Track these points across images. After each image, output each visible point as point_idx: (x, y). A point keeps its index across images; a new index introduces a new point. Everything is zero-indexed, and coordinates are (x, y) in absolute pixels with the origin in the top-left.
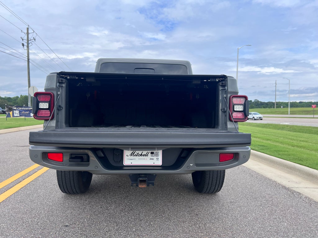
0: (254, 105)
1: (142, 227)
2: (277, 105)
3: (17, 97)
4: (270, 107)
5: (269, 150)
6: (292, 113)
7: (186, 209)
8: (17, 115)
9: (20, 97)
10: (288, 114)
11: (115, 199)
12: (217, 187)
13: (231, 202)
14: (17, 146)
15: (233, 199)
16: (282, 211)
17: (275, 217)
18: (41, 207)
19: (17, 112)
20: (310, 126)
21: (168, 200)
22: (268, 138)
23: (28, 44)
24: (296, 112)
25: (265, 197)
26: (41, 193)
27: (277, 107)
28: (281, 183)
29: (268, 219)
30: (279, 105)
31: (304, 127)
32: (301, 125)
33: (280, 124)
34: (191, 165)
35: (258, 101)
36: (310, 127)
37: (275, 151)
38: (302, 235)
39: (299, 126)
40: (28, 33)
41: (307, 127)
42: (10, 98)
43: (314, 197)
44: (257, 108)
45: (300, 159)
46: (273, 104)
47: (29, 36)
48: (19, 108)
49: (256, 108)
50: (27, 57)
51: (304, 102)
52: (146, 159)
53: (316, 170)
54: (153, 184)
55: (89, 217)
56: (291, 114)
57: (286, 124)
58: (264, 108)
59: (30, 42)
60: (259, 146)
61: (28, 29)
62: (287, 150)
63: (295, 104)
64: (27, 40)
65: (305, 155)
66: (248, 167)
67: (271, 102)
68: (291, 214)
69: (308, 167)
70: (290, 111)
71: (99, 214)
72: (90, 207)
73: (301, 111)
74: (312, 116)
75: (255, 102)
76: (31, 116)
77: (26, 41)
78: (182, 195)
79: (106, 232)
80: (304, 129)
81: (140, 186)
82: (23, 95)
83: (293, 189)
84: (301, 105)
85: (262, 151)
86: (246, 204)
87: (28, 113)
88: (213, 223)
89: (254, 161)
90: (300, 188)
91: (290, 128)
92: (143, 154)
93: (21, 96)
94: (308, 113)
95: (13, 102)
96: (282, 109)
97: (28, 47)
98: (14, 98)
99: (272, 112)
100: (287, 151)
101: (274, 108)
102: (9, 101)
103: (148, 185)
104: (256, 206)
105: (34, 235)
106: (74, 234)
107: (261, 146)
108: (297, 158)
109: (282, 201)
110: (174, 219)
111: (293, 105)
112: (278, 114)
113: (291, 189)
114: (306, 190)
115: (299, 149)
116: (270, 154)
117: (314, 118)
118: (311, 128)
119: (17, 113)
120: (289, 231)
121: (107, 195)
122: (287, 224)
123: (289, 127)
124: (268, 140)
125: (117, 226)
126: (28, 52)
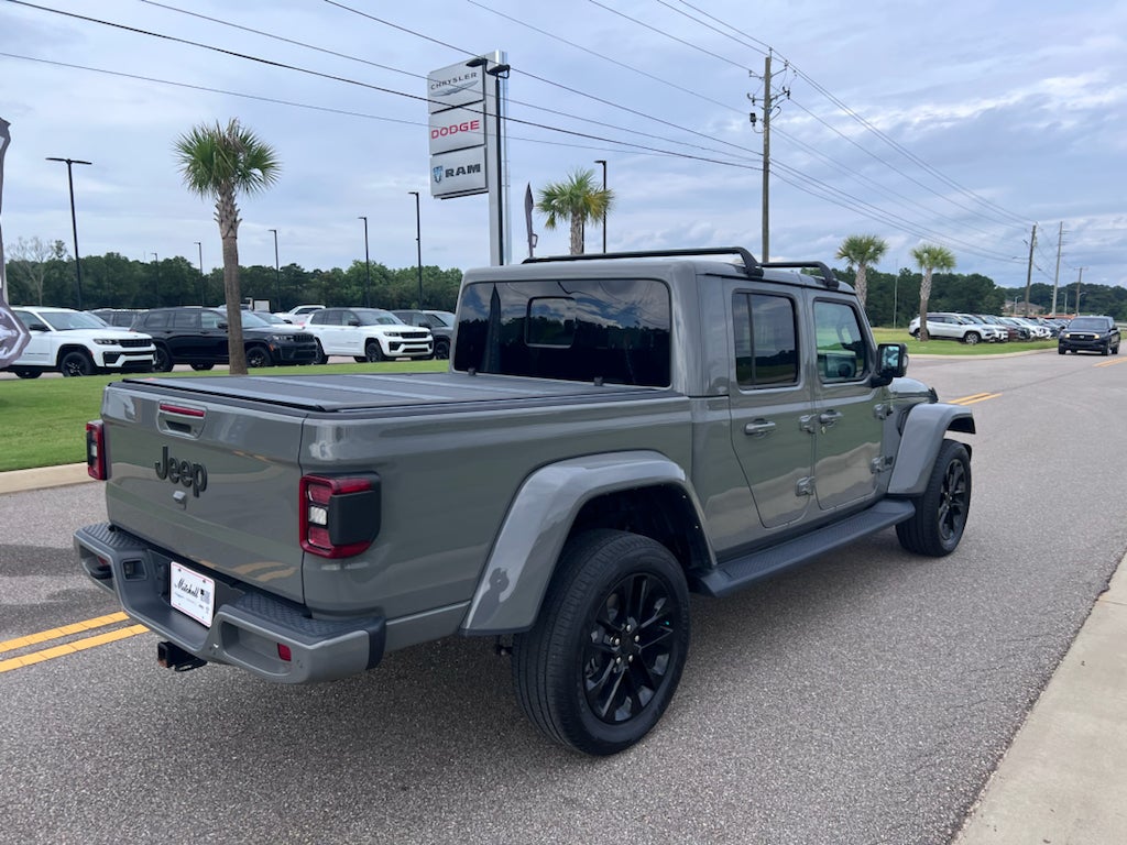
23: (767, 113)
34: (216, 646)
40: (768, 77)
47: (771, 83)
50: (762, 158)
59: (772, 104)
61: (768, 61)
64: (766, 100)
77: (763, 104)
92: (192, 589)
97: (767, 122)
126: (767, 139)
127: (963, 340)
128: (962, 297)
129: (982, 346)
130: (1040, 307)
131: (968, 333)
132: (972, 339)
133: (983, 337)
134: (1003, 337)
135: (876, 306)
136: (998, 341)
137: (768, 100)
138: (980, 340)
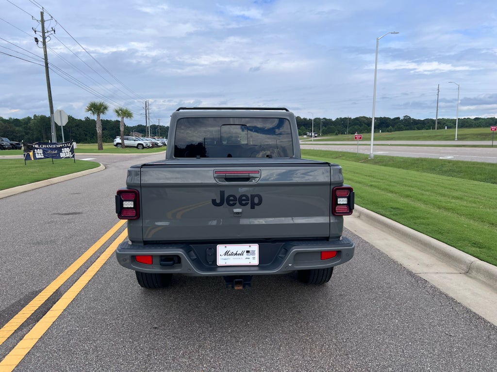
0: (402, 126)
1: (238, 328)
2: (439, 125)
3: (29, 119)
4: (428, 128)
5: (403, 216)
6: (461, 138)
7: (287, 305)
8: (40, 157)
9: (33, 118)
10: (454, 140)
11: (205, 294)
12: (324, 278)
13: (341, 295)
14: (59, 214)
15: (343, 291)
16: (397, 305)
17: (387, 312)
18: (120, 306)
19: (40, 151)
20: (483, 161)
21: (267, 293)
22: (408, 193)
23: (44, 38)
24: (467, 136)
25: (382, 287)
26: (115, 288)
27: (439, 128)
28: (408, 267)
29: (378, 316)
30: (443, 124)
31: (474, 164)
32: (470, 160)
33: (438, 159)
34: (290, 265)
35: (410, 118)
36: (483, 164)
37: (411, 217)
38: (411, 334)
39: (467, 163)
40: (43, 21)
41: (478, 163)
42: (17, 120)
43: (441, 286)
44: (408, 130)
45: (440, 231)
46: (433, 121)
47: (45, 24)
48: (42, 146)
49: (406, 130)
50: (44, 60)
51: (482, 119)
52: (242, 259)
53: (456, 248)
54: (249, 285)
55: (177, 316)
56: (459, 139)
57: (449, 157)
58: (419, 129)
59: (46, 35)
60: (392, 210)
61: (42, 14)
62: (428, 216)
63: (467, 122)
64: (42, 32)
65: (449, 225)
66: (371, 243)
67: (431, 119)
68: (406, 309)
69: (446, 244)
70: (457, 135)
71: (189, 312)
72: (177, 304)
73: (476, 134)
74: (489, 143)
75: (404, 119)
76: (61, 157)
77: (41, 34)
78: (283, 286)
79: (200, 334)
80: (473, 167)
81: (236, 288)
82: (37, 115)
83: (420, 275)
84: (478, 123)
85: (394, 218)
86: (358, 298)
87: (56, 152)
88: (316, 322)
89: (382, 232)
90: (429, 274)
91: (454, 165)
92: (238, 253)
93: (35, 116)
94: (484, 137)
95: (23, 126)
96: (446, 131)
97: (44, 43)
98: (23, 120)
99: (430, 136)
100: (427, 218)
101: (435, 129)
102: (17, 126)
103: (244, 287)
104: (369, 299)
105: (123, 338)
106: (166, 337)
107: (394, 209)
108: (437, 229)
109: (402, 292)
110: (273, 318)
111: (465, 124)
112: (439, 140)
113: (418, 275)
114: (435, 276)
115: (445, 213)
116: (403, 223)
117: (492, 146)
118: (484, 166)
119: (39, 154)
120: (398, 329)
121: (195, 288)
122: (398, 321)
123: (451, 164)
124: (408, 196)
125: (211, 327)
126: (45, 52)
127: (137, 147)
128: (113, 130)
129: (145, 150)
130: (142, 134)
131: (139, 144)
132: (140, 147)
133: (145, 146)
134: (151, 146)
135: (76, 134)
136: (149, 147)
137: (44, 32)
138: (144, 148)
